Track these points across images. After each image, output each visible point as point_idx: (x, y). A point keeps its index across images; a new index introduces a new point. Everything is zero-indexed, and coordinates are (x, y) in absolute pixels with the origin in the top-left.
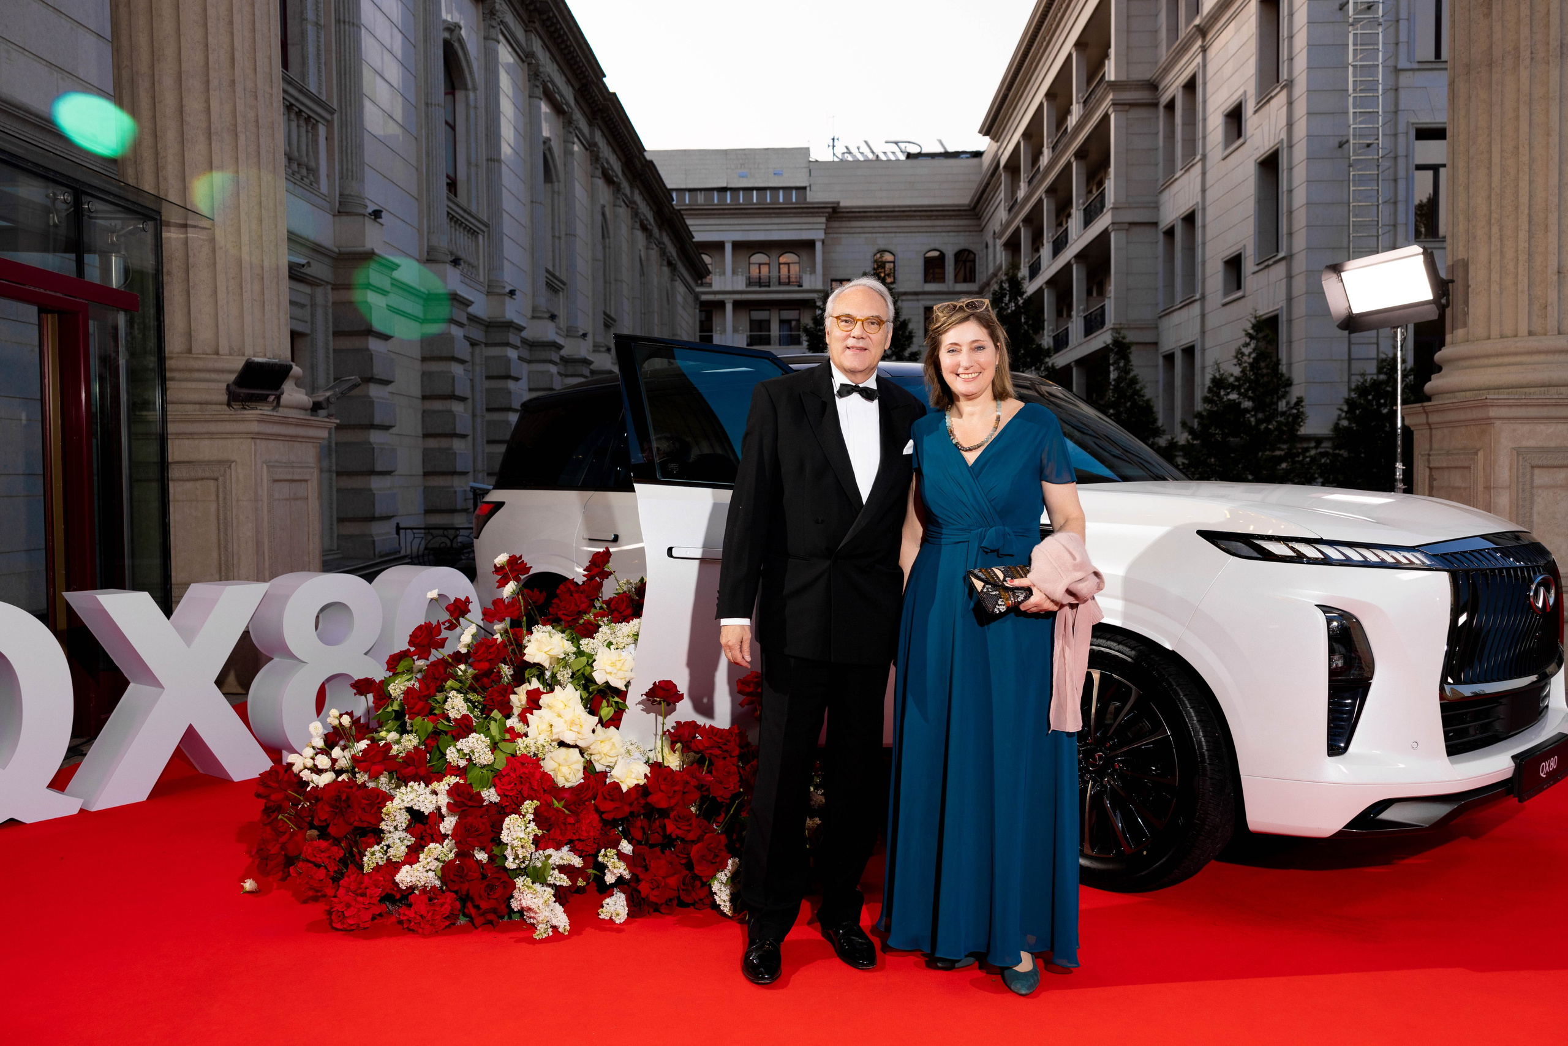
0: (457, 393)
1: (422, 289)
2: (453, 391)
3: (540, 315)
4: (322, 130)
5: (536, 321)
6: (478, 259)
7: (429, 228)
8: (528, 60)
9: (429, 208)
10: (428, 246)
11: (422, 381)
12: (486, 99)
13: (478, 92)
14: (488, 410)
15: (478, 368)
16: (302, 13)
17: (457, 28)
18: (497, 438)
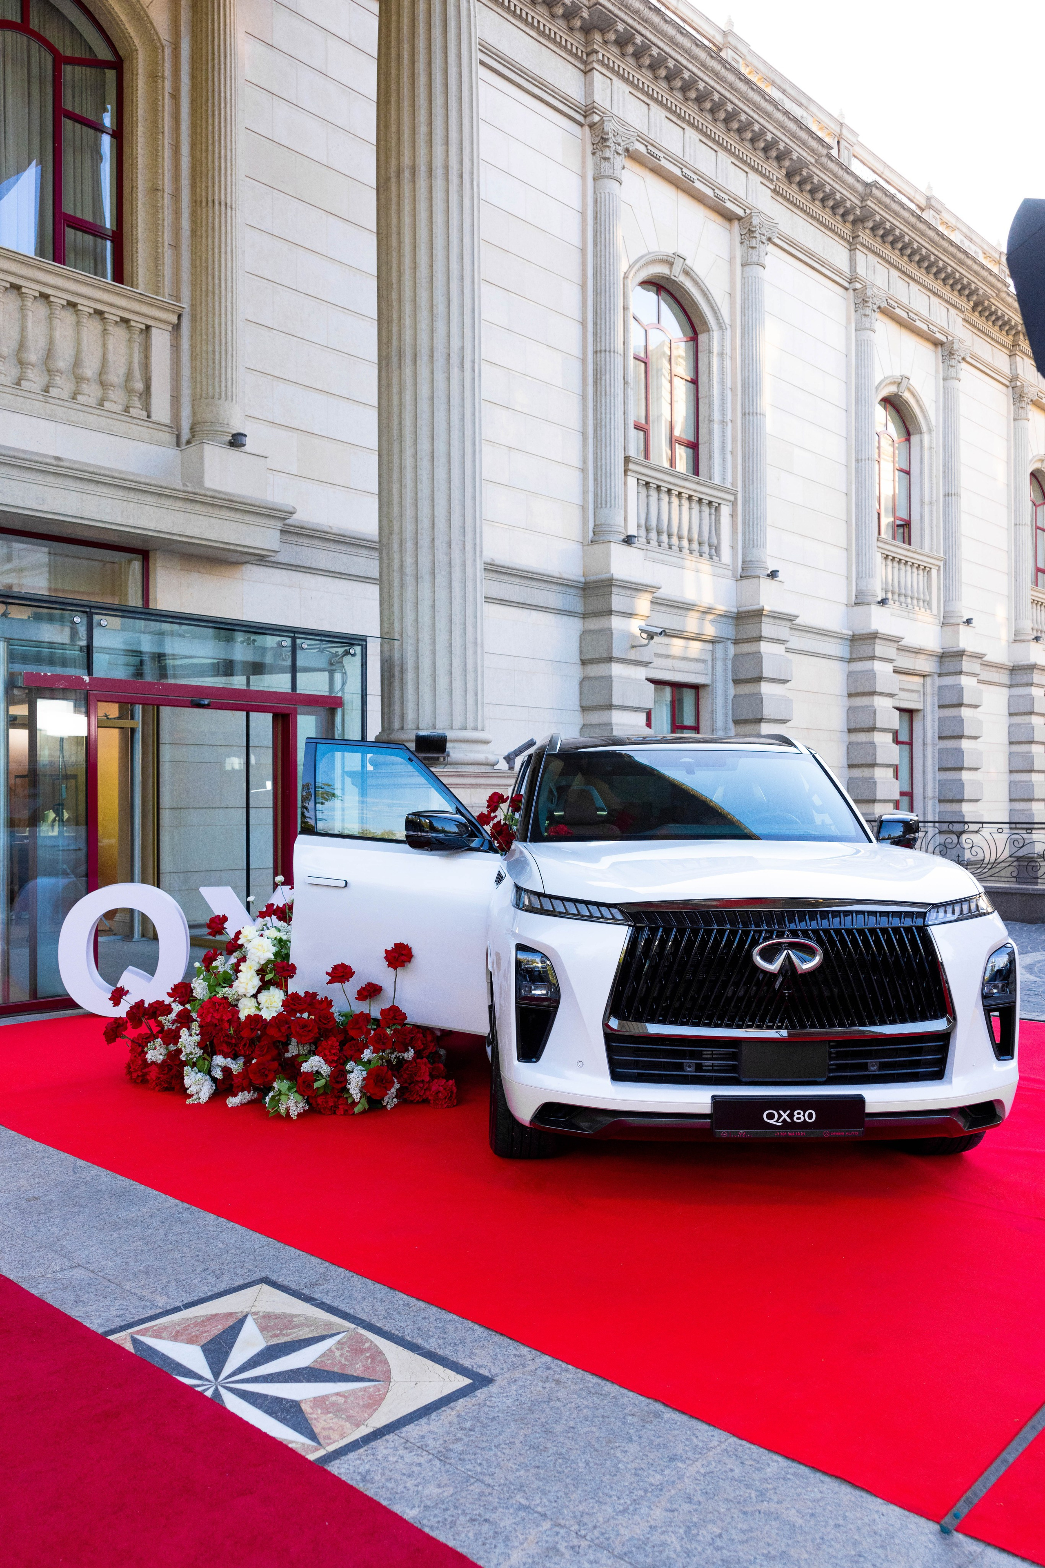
0: (877, 726)
1: (845, 631)
2: (875, 724)
3: (1022, 638)
4: (725, 510)
5: (1018, 644)
6: (930, 593)
7: (857, 573)
8: (1013, 384)
9: (858, 555)
10: (857, 590)
11: (848, 716)
12: (944, 438)
13: (934, 433)
14: (940, 738)
15: (929, 699)
16: (710, 415)
17: (905, 381)
18: (949, 766)
